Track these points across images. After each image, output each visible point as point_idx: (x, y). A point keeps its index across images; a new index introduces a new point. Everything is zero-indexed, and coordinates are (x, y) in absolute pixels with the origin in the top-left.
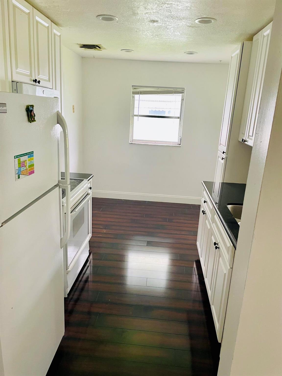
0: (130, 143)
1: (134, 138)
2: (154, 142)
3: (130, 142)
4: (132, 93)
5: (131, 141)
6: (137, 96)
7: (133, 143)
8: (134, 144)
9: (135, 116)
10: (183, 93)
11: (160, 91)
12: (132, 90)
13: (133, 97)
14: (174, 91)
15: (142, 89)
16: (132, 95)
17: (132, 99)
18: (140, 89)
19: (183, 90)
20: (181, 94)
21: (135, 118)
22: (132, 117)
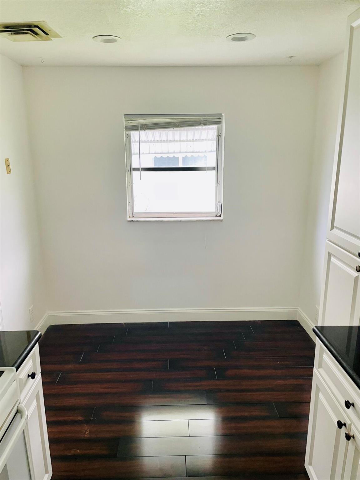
0: (129, 221)
1: (136, 211)
2: (173, 216)
3: (129, 219)
4: (124, 129)
5: (130, 215)
6: (134, 134)
7: (134, 219)
8: (137, 221)
9: (134, 169)
10: (219, 124)
11: (177, 122)
12: (125, 124)
13: (128, 136)
14: (203, 120)
15: (143, 121)
16: (126, 133)
17: (126, 140)
18: (139, 121)
19: (218, 117)
20: (215, 126)
21: (135, 173)
22: (129, 173)
